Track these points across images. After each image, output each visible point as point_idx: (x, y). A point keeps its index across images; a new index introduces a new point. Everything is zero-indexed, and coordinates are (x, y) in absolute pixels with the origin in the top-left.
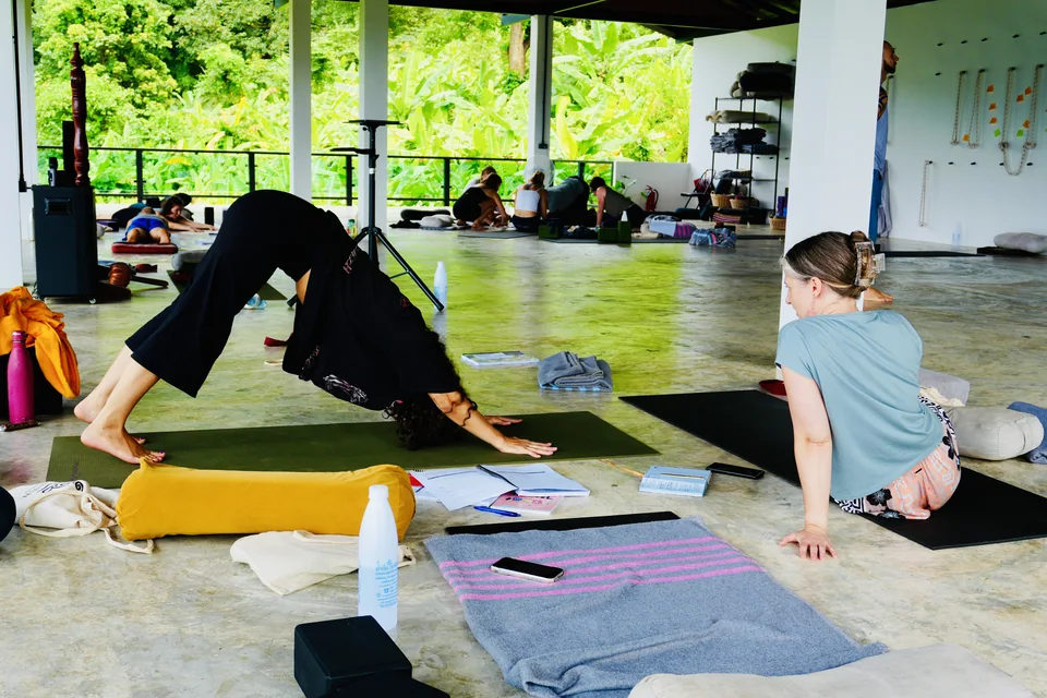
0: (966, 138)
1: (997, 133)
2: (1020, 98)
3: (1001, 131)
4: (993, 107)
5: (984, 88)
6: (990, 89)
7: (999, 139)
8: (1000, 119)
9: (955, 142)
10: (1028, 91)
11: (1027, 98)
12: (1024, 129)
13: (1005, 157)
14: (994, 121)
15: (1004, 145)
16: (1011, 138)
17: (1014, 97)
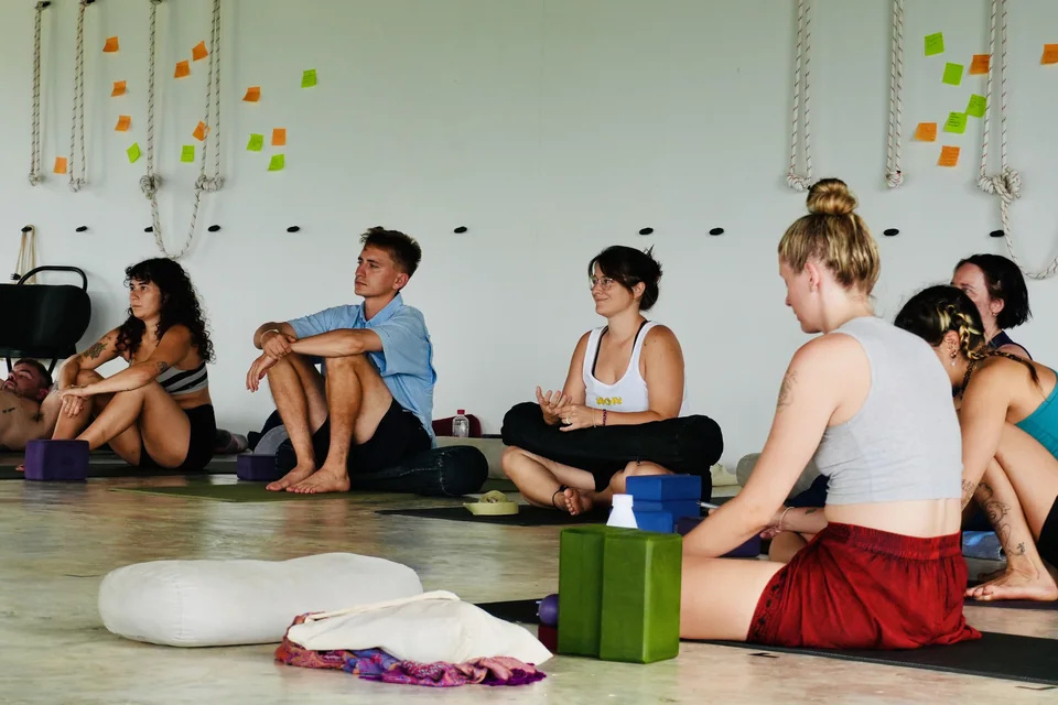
0: (60, 166)
1: (135, 153)
2: (182, 70)
3: (144, 146)
4: (120, 89)
5: (93, 44)
6: (111, 46)
7: (141, 170)
8: (139, 121)
9: (37, 178)
10: (199, 53)
11: (199, 67)
12: (197, 144)
13: (156, 214)
14: (124, 123)
15: (153, 183)
16: (169, 165)
17: (165, 67)
